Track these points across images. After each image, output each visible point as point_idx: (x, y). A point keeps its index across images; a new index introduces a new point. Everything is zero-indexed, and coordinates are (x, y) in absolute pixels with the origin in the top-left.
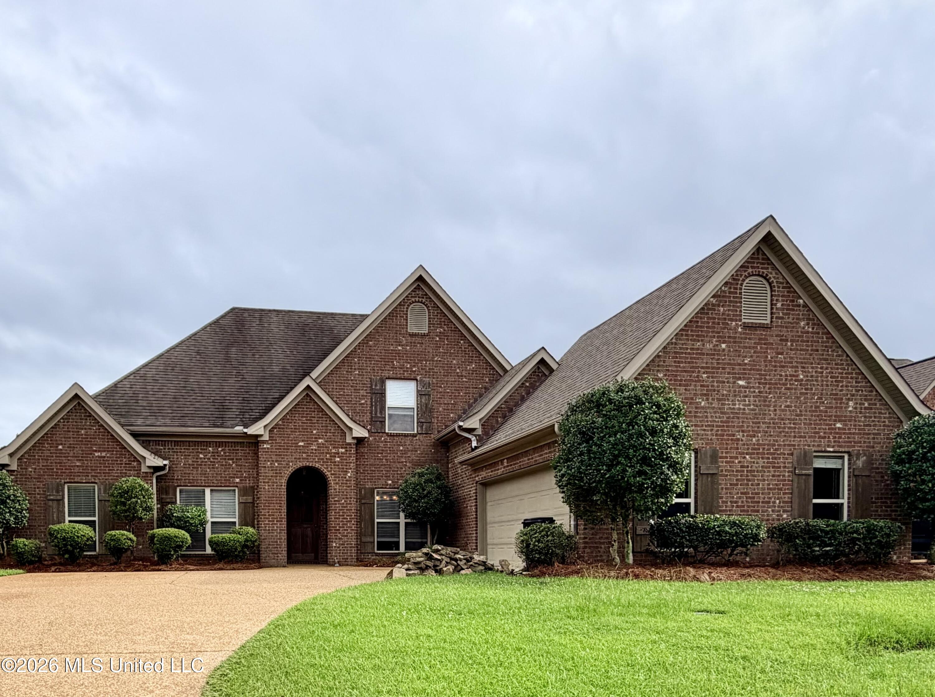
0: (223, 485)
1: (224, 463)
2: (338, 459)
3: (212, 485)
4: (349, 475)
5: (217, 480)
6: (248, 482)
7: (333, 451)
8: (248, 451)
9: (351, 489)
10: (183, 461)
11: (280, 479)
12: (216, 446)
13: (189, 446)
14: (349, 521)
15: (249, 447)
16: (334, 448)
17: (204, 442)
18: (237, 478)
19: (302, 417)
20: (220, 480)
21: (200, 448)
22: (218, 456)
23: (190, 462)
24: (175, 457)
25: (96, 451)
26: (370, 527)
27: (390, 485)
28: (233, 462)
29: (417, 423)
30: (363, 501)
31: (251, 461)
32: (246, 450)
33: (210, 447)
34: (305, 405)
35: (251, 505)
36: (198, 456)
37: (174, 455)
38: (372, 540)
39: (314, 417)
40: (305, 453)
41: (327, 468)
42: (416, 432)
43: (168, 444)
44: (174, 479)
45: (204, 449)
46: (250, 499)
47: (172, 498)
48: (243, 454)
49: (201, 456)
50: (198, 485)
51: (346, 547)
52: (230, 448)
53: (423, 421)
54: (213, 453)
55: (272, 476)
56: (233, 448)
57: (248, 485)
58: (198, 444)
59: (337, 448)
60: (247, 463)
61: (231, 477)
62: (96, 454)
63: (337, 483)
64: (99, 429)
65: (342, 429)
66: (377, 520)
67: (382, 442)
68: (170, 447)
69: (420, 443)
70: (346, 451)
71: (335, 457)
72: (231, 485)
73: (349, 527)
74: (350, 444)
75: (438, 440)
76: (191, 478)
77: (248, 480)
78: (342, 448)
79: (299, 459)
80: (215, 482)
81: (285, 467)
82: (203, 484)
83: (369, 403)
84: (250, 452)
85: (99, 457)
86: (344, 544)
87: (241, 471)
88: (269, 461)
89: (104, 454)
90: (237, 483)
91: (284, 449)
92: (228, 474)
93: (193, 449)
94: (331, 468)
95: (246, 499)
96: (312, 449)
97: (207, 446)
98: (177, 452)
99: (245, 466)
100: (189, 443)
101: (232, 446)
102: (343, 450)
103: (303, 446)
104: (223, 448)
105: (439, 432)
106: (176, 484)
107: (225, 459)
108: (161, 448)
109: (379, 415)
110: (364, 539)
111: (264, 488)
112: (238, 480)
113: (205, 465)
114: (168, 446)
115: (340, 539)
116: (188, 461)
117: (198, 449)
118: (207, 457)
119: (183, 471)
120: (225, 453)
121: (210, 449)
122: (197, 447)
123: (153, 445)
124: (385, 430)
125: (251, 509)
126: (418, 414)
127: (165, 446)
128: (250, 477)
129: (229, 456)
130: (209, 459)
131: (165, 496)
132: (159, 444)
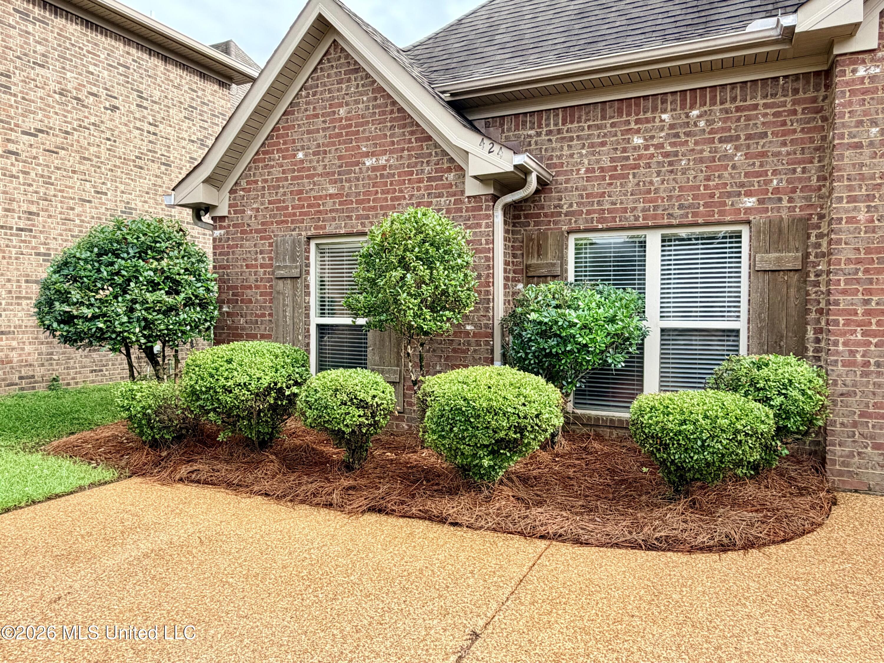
0: (700, 221)
1: (706, 154)
3: (666, 221)
5: (681, 207)
6: (785, 203)
8: (789, 106)
10: (586, 161)
12: (683, 107)
13: (604, 118)
15: (796, 91)
17: (645, 97)
18: (749, 194)
20: (690, 206)
21: (632, 118)
22: (687, 134)
23: (606, 162)
24: (566, 152)
25: (367, 155)
28: (737, 148)
31: (799, 135)
32: (784, 104)
33: (664, 111)
35: (796, 277)
36: (628, 141)
37: (562, 148)
43: (548, 119)
44: (559, 214)
45: (647, 121)
46: (791, 259)
47: (553, 265)
48: (770, 118)
49: (638, 140)
50: (626, 224)
52: (727, 105)
54: (672, 126)
56: (738, 103)
57: (784, 214)
58: (629, 106)
60: (784, 144)
61: (729, 195)
62: (369, 162)
64: (375, 99)
68: (552, 127)
72: (728, 218)
76: (607, 206)
77: (785, 198)
80: (677, 212)
82: (642, 222)
84: (799, 109)
85: (374, 169)
87: (763, 174)
88: (874, 123)
89: (383, 161)
90: (748, 210)
92: (717, 187)
93: (613, 125)
95: (779, 259)
97: (655, 109)
98: (571, 139)
99: (779, 153)
100: (603, 110)
101: (734, 99)
104: (706, 108)
106: (565, 228)
107: (712, 141)
108: (532, 132)
111: (851, 220)
112: (750, 202)
113: (648, 166)
114: (548, 125)
116: (598, 161)
117: (628, 123)
118: (655, 141)
119: (585, 188)
120: (709, 123)
121: (664, 116)
122: (625, 118)
123: (509, 130)
125: (793, 291)
127: (540, 127)
128: (794, 190)
129: (723, 130)
130: (661, 146)
131: (534, 261)
132: (524, 123)
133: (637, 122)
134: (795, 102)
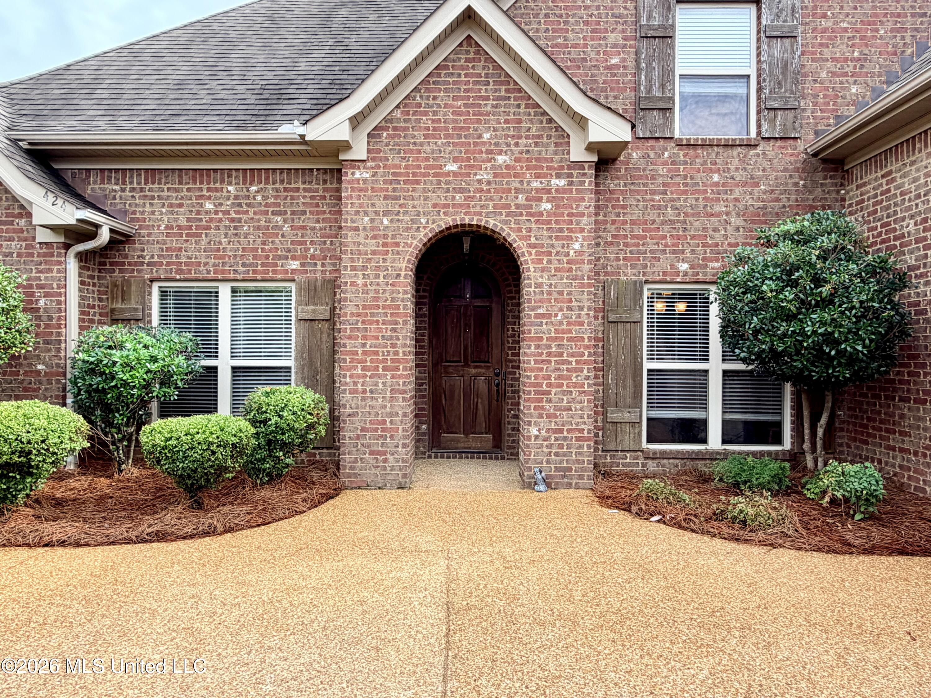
0: (259, 277)
1: (262, 223)
2: (548, 206)
3: (232, 276)
4: (577, 246)
5: (244, 265)
6: (319, 267)
7: (535, 184)
8: (321, 193)
9: (582, 286)
10: (166, 219)
11: (393, 261)
12: (244, 182)
13: (180, 183)
14: (575, 370)
15: (325, 182)
16: (538, 176)
17: (215, 170)
18: (294, 258)
19: (455, 98)
20: (251, 265)
21: (205, 186)
22: (248, 205)
23: (183, 222)
24: (148, 209)
26: (629, 383)
27: (686, 274)
28: (285, 221)
29: (759, 112)
30: (612, 317)
31: (328, 216)
32: (317, 190)
33: (230, 184)
34: (462, 68)
35: (327, 325)
36: (201, 205)
37: (144, 205)
38: (634, 418)
39: (487, 98)
40: (461, 191)
41: (520, 230)
42: (753, 134)
43: (131, 177)
44: (142, 264)
45: (216, 190)
46: (322, 311)
47: (136, 310)
48: (308, 200)
49: (209, 206)
50: (201, 276)
51: (565, 439)
52: (277, 186)
53: (776, 105)
54: (236, 197)
55: (374, 253)
56: (285, 185)
57: (319, 275)
58: (202, 176)
59: (545, 176)
60: (318, 221)
61: (280, 257)
63: (543, 270)
65: (558, 128)
66: (647, 365)
67: (665, 163)
68: (135, 186)
69: (766, 165)
70: (571, 183)
71: (540, 199)
72: (279, 277)
73: (575, 385)
74: (579, 165)
75: (815, 155)
76: (184, 260)
77: (319, 263)
78: (558, 176)
79: (446, 206)
80: (241, 269)
81: (408, 229)
82: (212, 275)
83: (631, 63)
84: (328, 195)
86: (561, 431)
87: (304, 243)
88: (366, 213)
90: (294, 271)
91: (405, 182)
92: (270, 250)
93: (189, 190)
94: (530, 230)
95: (314, 311)
96: (480, 182)
97: (222, 182)
98: (153, 198)
99: (313, 229)
100: (180, 176)
101: (282, 182)
102: (562, 183)
103: (455, 174)
104: (262, 186)
105: (817, 133)
106: (147, 276)
107: (266, 212)
108: (117, 188)
109: (656, 92)
110: (613, 415)
111: (353, 284)
112: (295, 265)
113: (218, 228)
114: (131, 183)
115: (549, 416)
116: (176, 220)
117: (201, 189)
118: (223, 208)
119: (165, 243)
120: (265, 198)
121: (230, 188)
122: (198, 185)
123: (95, 182)
124: (673, 133)
125: (324, 336)
126: (760, 90)
127: (124, 183)
128: (325, 258)
129: (275, 205)
130: (227, 213)
131: (119, 306)
132: (109, 178)
133: (209, 190)
134: (325, 190)
